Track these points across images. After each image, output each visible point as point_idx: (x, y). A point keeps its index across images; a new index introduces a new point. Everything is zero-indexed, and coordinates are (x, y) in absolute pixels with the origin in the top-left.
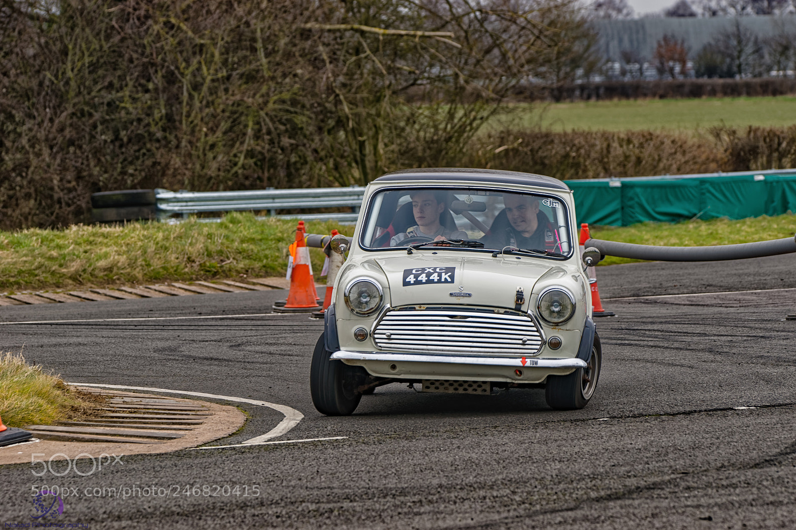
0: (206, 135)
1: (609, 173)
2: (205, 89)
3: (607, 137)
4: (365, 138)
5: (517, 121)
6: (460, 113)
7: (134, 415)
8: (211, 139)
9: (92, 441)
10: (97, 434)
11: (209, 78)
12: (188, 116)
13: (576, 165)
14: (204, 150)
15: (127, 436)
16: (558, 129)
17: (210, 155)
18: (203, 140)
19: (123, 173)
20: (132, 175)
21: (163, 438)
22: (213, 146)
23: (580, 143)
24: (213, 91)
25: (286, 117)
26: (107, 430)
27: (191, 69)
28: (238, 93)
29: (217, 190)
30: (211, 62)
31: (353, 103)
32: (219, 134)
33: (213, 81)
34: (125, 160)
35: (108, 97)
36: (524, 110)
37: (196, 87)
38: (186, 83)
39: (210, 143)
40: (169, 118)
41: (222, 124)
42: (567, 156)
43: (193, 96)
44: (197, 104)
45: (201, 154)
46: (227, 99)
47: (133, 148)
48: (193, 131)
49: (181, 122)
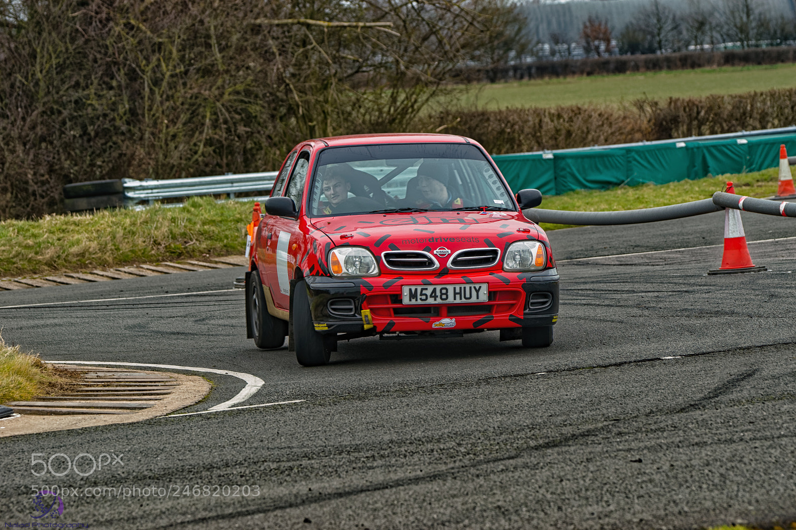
0: (167, 127)
1: (542, 147)
2: (164, 84)
3: (538, 113)
4: (315, 123)
5: (455, 102)
6: (402, 96)
7: (107, 388)
8: (172, 130)
9: (69, 413)
10: (73, 407)
11: (168, 73)
12: (150, 110)
13: (511, 141)
14: (166, 140)
15: (101, 408)
16: (492, 107)
17: (172, 145)
18: (164, 131)
19: (92, 165)
20: (100, 167)
21: (135, 408)
22: (174, 136)
23: (513, 119)
24: (173, 86)
25: (240, 106)
26: (83, 403)
27: (151, 66)
28: (195, 86)
29: (180, 177)
30: (169, 59)
31: (302, 91)
32: (179, 125)
33: (172, 76)
34: (93, 153)
35: (75, 95)
36: (461, 91)
37: (156, 82)
38: (147, 78)
39: (171, 133)
40: (133, 112)
41: (182, 116)
42: (502, 132)
43: (154, 91)
44: (158, 98)
45: (163, 144)
46: (185, 92)
47: (100, 142)
48: (155, 123)
49: (143, 116)
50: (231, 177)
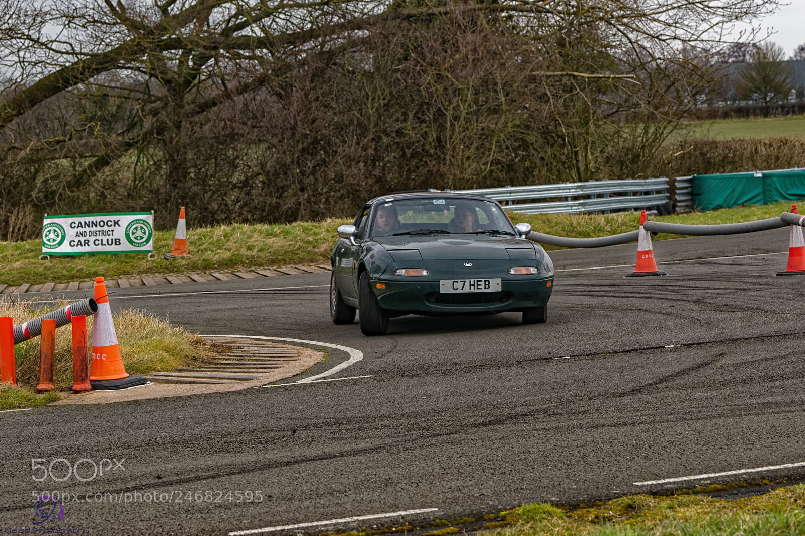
0: (463, 151)
2: (462, 119)
4: (578, 149)
8: (467, 154)
11: (464, 111)
12: (451, 138)
13: (733, 162)
14: (462, 160)
15: (219, 378)
16: (720, 138)
17: (467, 164)
18: (461, 154)
19: (408, 178)
20: (413, 180)
21: (244, 379)
22: (468, 158)
23: (736, 147)
24: (468, 121)
25: (519, 136)
26: (209, 374)
27: (452, 106)
28: (488, 123)
29: (472, 188)
30: (466, 101)
31: (568, 126)
32: (473, 149)
33: (468, 113)
34: (409, 169)
35: (398, 126)
37: (456, 118)
38: (449, 117)
39: (466, 156)
40: (439, 140)
41: (475, 142)
42: (726, 157)
43: (454, 125)
44: (457, 130)
45: (460, 164)
46: (477, 126)
47: (414, 162)
48: (454, 148)
49: (446, 143)
50: (510, 188)
